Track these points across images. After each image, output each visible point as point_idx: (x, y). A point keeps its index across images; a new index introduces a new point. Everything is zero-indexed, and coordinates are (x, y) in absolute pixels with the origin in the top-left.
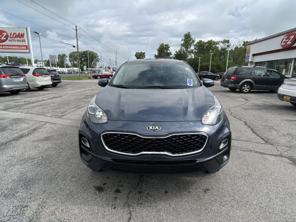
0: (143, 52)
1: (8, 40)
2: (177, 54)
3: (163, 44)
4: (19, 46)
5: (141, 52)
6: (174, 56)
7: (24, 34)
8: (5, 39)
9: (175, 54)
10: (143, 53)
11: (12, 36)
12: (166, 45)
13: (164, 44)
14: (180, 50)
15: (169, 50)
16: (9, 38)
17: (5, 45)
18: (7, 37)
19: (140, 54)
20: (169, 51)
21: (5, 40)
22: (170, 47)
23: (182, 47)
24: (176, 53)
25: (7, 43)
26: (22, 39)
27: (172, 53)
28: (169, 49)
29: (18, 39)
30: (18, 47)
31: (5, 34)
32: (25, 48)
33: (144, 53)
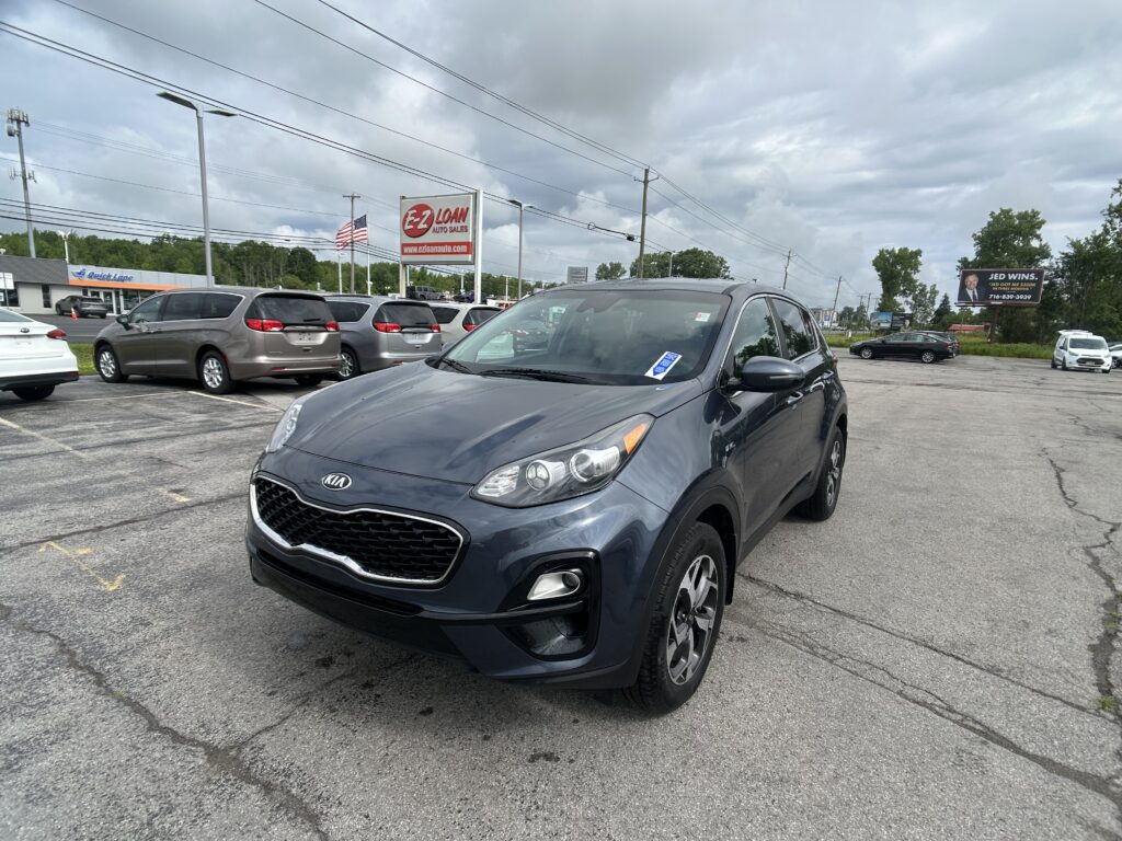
0: (912, 248)
1: (432, 229)
2: (1075, 256)
3: (1009, 211)
4: (452, 244)
5: (900, 250)
6: (1061, 265)
7: (468, 209)
8: (425, 226)
9: (1067, 255)
10: (912, 252)
11: (440, 219)
12: (1023, 216)
13: (1015, 212)
14: (1096, 238)
15: (1038, 237)
16: (434, 225)
17: (422, 245)
18: (430, 222)
19: (896, 256)
20: (1035, 243)
21: (427, 230)
22: (1043, 222)
23: (1110, 222)
24: (1071, 251)
25: (429, 237)
26: (462, 224)
27: (1052, 253)
28: (1038, 232)
29: (454, 224)
30: (449, 249)
31: (428, 213)
32: (464, 248)
33: (918, 253)
